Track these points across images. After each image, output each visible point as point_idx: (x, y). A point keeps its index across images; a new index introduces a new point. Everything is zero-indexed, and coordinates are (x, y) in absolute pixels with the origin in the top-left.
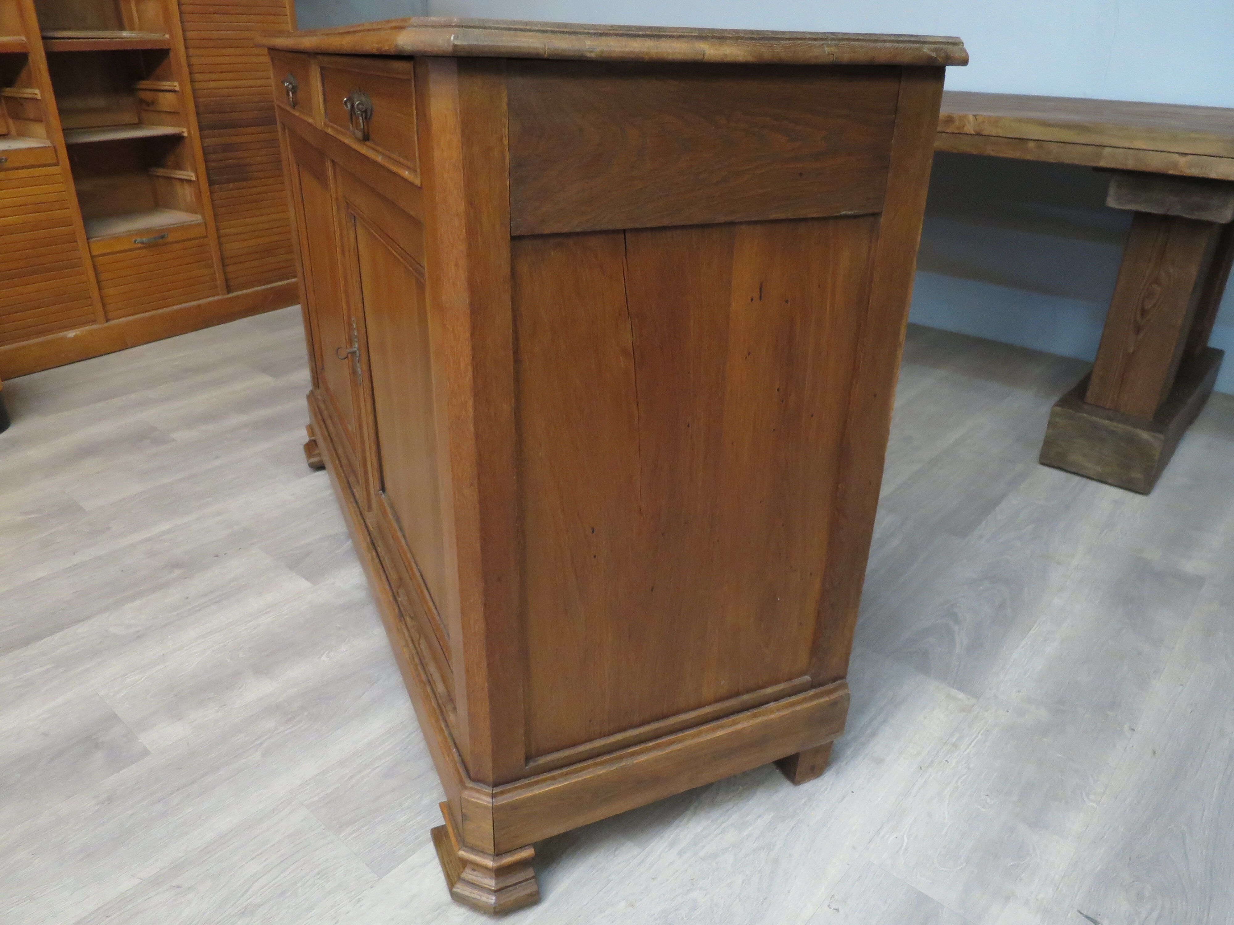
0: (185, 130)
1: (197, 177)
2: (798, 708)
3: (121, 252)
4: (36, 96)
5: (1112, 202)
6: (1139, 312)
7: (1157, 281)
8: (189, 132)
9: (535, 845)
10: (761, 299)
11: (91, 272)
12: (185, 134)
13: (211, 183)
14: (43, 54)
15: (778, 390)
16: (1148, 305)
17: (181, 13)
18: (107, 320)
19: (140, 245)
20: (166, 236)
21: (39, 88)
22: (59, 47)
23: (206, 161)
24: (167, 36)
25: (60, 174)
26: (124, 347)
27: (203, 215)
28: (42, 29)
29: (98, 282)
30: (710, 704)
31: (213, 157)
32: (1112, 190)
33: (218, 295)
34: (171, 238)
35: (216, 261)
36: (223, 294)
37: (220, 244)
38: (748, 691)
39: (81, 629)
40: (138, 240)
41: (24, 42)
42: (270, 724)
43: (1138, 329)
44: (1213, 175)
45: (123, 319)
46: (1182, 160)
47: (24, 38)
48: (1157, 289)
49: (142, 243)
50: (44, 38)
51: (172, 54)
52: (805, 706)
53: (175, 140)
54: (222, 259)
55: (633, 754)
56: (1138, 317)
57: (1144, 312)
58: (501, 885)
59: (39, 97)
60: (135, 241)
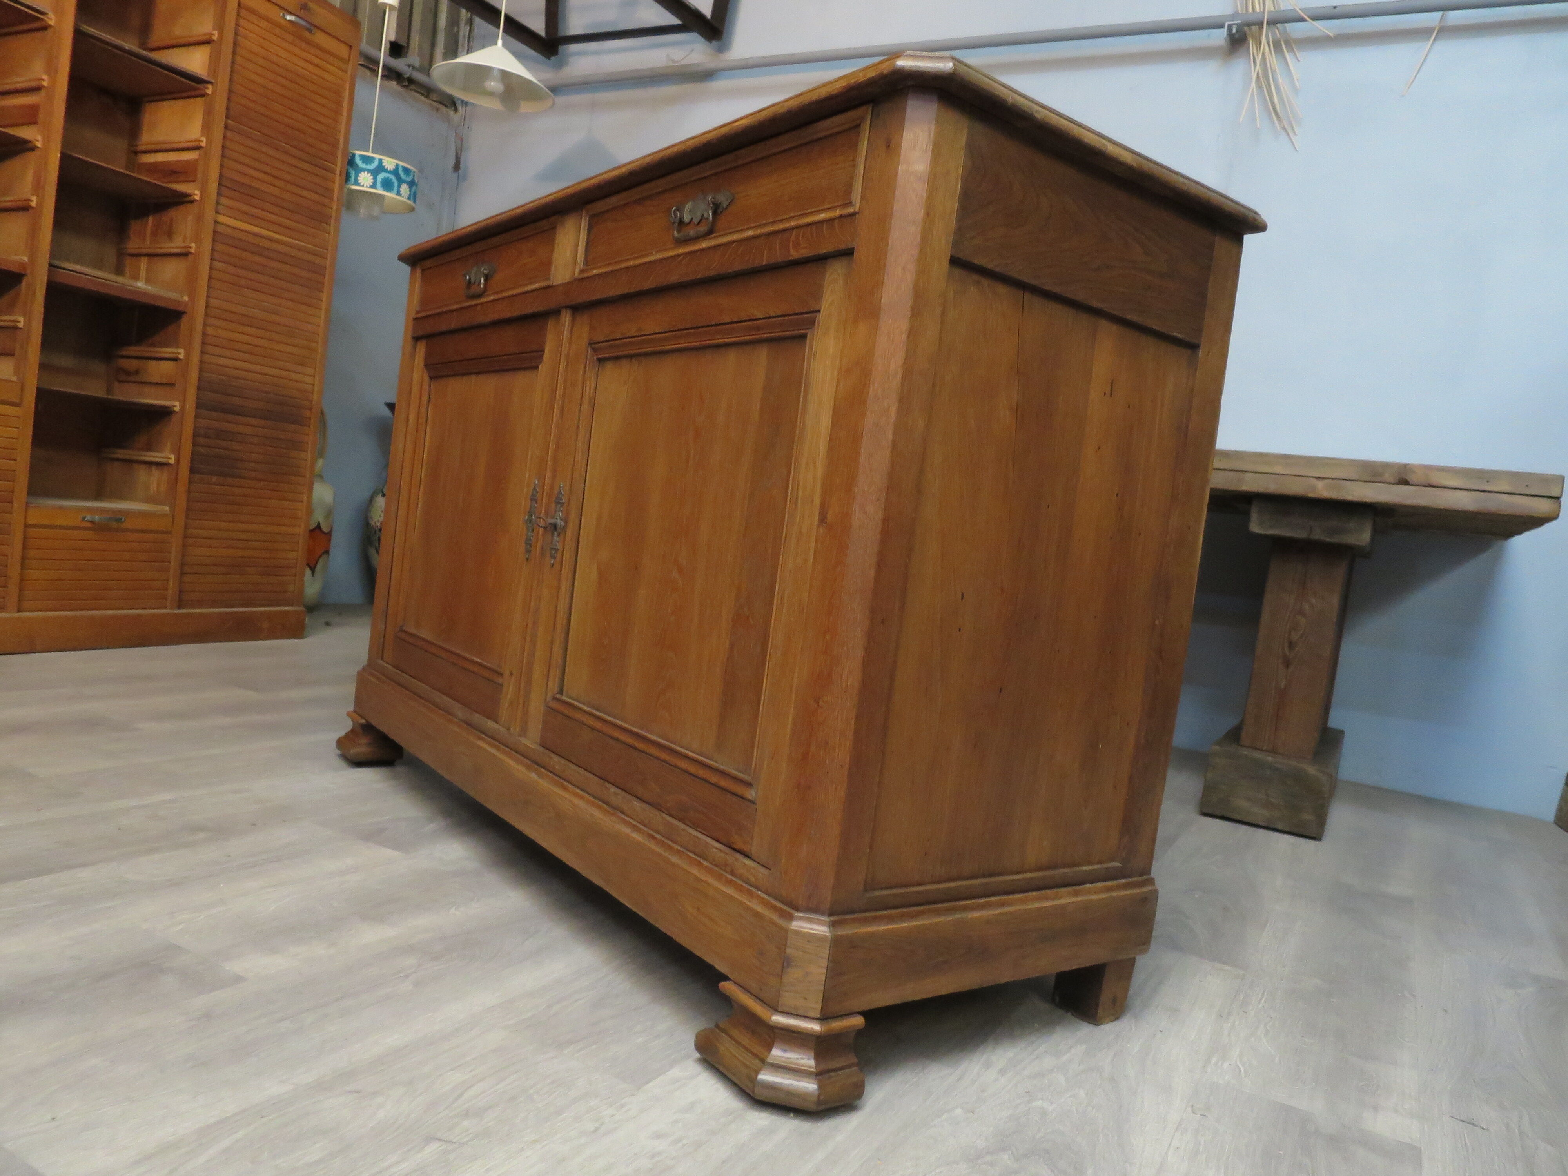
0: (177, 404)
1: (178, 460)
2: (1114, 894)
3: (61, 527)
4: (18, 324)
5: (1255, 527)
6: (1286, 644)
7: (1301, 613)
8: (183, 407)
9: (864, 1014)
10: (1111, 396)
11: (18, 546)
12: (177, 409)
13: (192, 471)
14: (45, 279)
15: (1117, 495)
16: (1295, 637)
17: (210, 278)
18: (19, 611)
19: (88, 525)
20: (123, 520)
21: (24, 315)
22: (62, 278)
23: (194, 444)
24: (186, 298)
25: (18, 417)
26: (30, 649)
27: (172, 507)
28: (52, 255)
29: (24, 558)
30: (1031, 871)
31: (202, 440)
32: (1254, 516)
33: (165, 608)
34: (127, 525)
35: (174, 564)
36: (171, 608)
37: (184, 546)
38: (1065, 866)
39: (85, 874)
40: (88, 518)
41: (25, 262)
42: (411, 961)
43: (1287, 663)
44: (1349, 498)
45: (40, 613)
46: (1320, 485)
47: (26, 259)
48: (1303, 621)
49: (92, 522)
50: (50, 265)
51: (185, 320)
52: (1122, 893)
53: (162, 414)
54: (182, 565)
55: (965, 909)
56: (1287, 650)
57: (1291, 645)
58: (823, 1067)
59: (21, 325)
60: (84, 518)
